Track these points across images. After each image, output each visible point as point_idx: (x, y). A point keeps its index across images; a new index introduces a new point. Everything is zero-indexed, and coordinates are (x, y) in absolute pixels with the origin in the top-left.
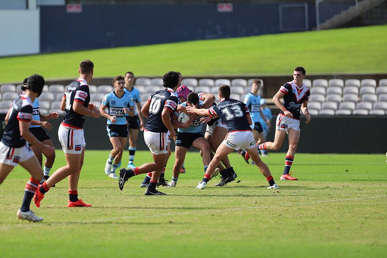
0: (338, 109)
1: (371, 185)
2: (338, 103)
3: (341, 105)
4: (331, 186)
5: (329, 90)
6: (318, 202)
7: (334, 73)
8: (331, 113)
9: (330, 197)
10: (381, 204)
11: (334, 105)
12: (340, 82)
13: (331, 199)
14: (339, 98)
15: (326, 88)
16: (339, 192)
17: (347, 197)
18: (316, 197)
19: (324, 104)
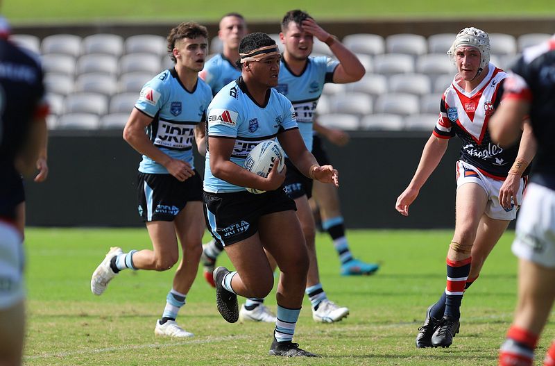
0: (109, 112)
1: (195, 309)
2: (109, 98)
3: (118, 103)
4: (92, 312)
5: (85, 62)
6: (60, 354)
7: (97, 19)
8: (90, 122)
9: (90, 341)
10: (221, 357)
11: (98, 103)
12: (113, 44)
13: (92, 345)
14: (109, 85)
15: (77, 58)
16: (111, 327)
17: (136, 341)
18: (53, 340)
19: (73, 102)
